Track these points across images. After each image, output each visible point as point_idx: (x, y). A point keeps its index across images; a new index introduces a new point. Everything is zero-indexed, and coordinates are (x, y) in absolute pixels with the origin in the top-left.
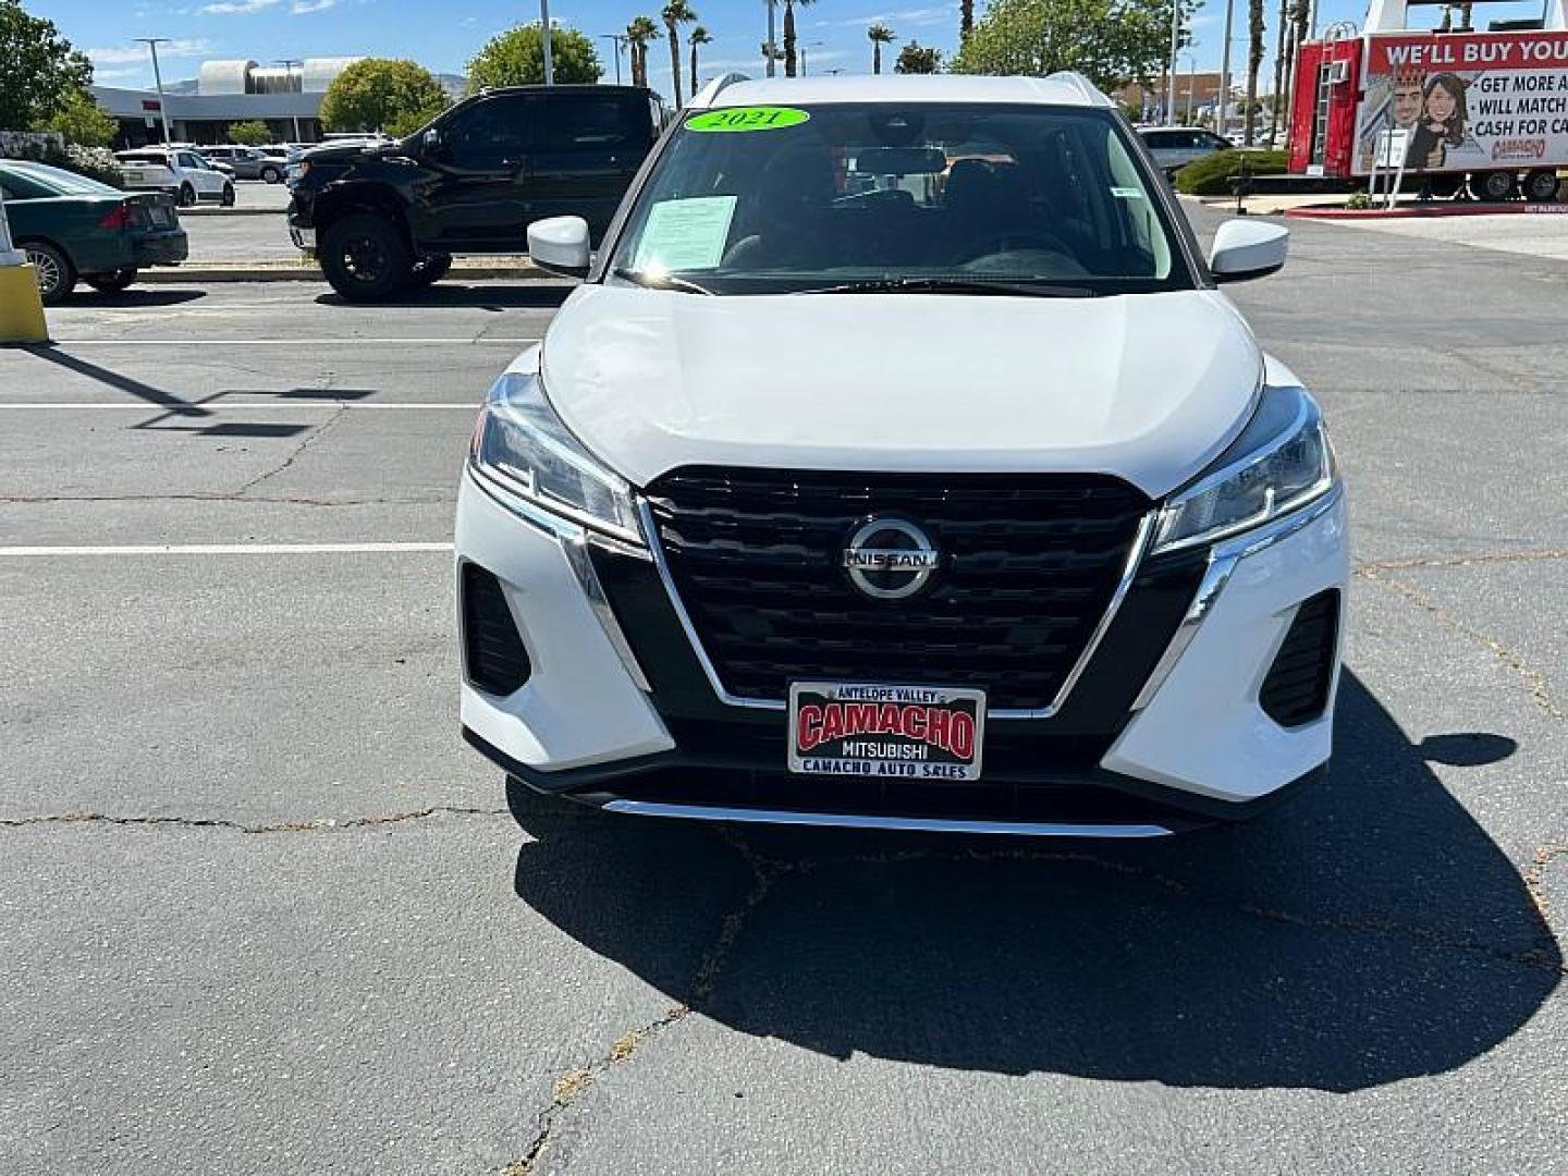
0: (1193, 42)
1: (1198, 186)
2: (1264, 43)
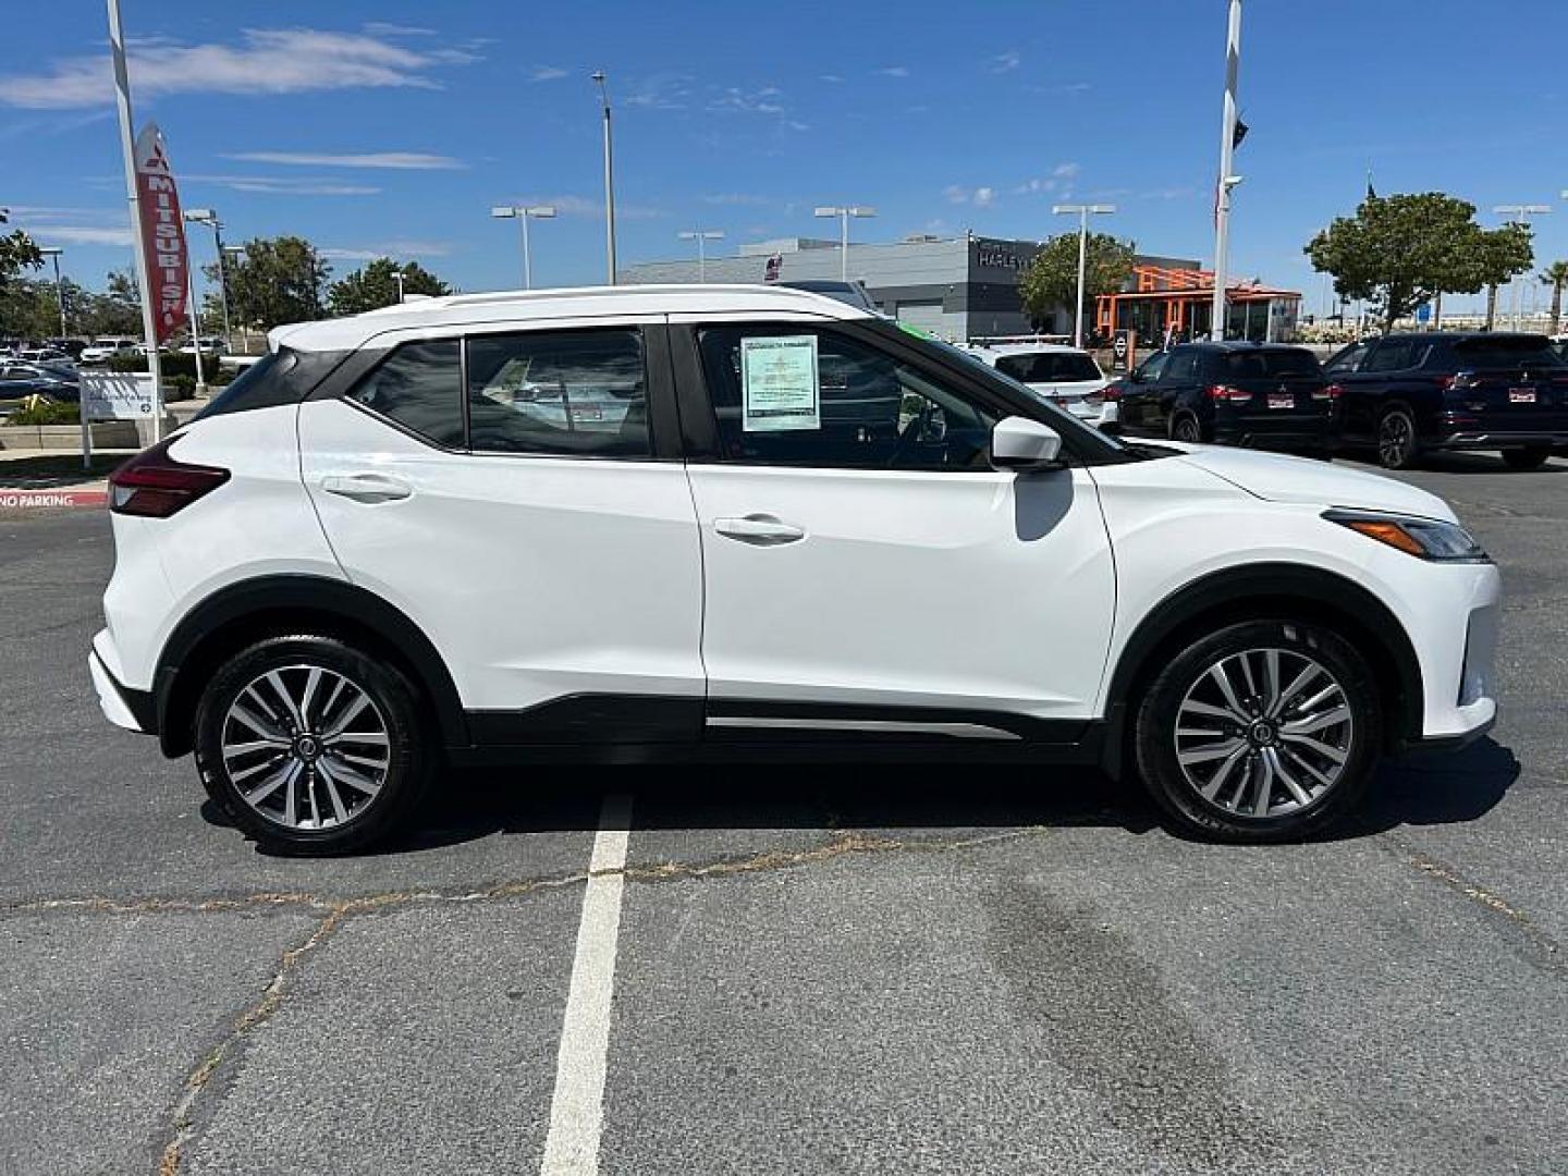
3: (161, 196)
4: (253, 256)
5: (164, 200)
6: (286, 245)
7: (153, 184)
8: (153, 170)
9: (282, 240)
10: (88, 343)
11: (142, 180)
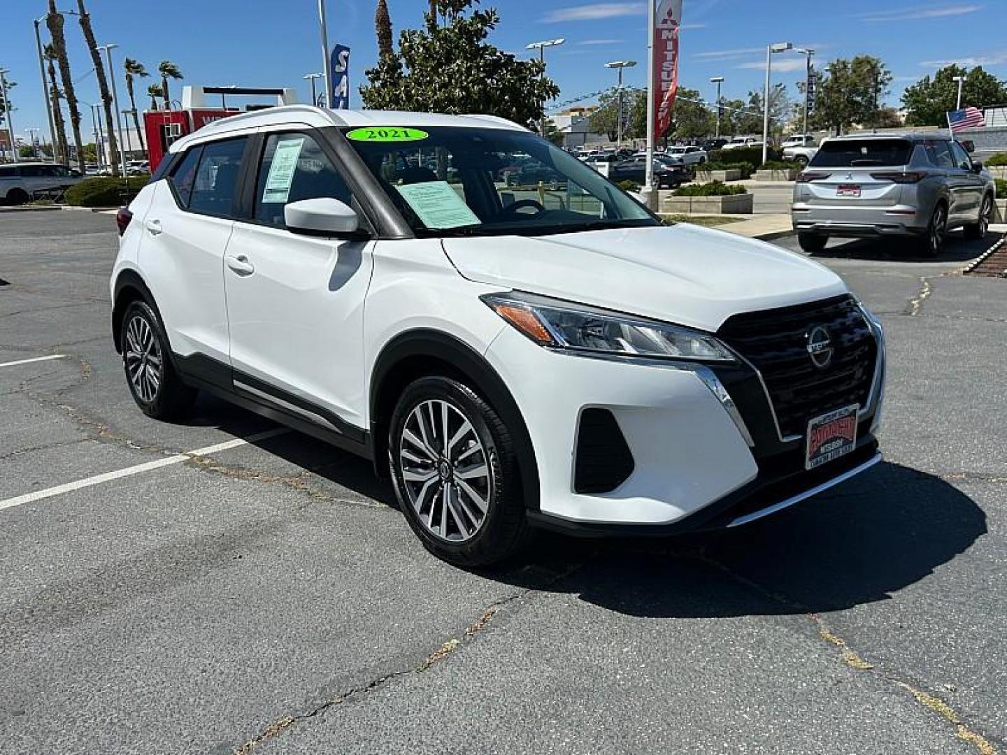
0: (13, 108)
1: (85, 201)
2: (79, 109)
3: (668, 42)
4: (834, 73)
5: (670, 45)
6: (859, 62)
7: (665, 35)
8: (665, 26)
9: (857, 58)
10: (730, 141)
11: (658, 33)
